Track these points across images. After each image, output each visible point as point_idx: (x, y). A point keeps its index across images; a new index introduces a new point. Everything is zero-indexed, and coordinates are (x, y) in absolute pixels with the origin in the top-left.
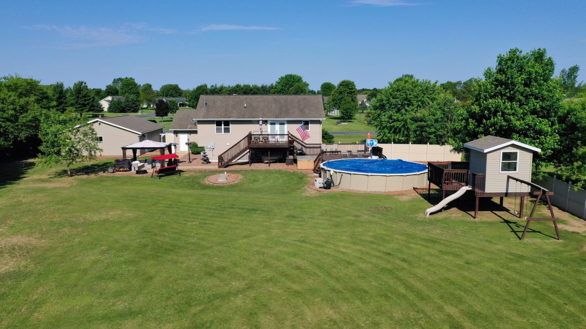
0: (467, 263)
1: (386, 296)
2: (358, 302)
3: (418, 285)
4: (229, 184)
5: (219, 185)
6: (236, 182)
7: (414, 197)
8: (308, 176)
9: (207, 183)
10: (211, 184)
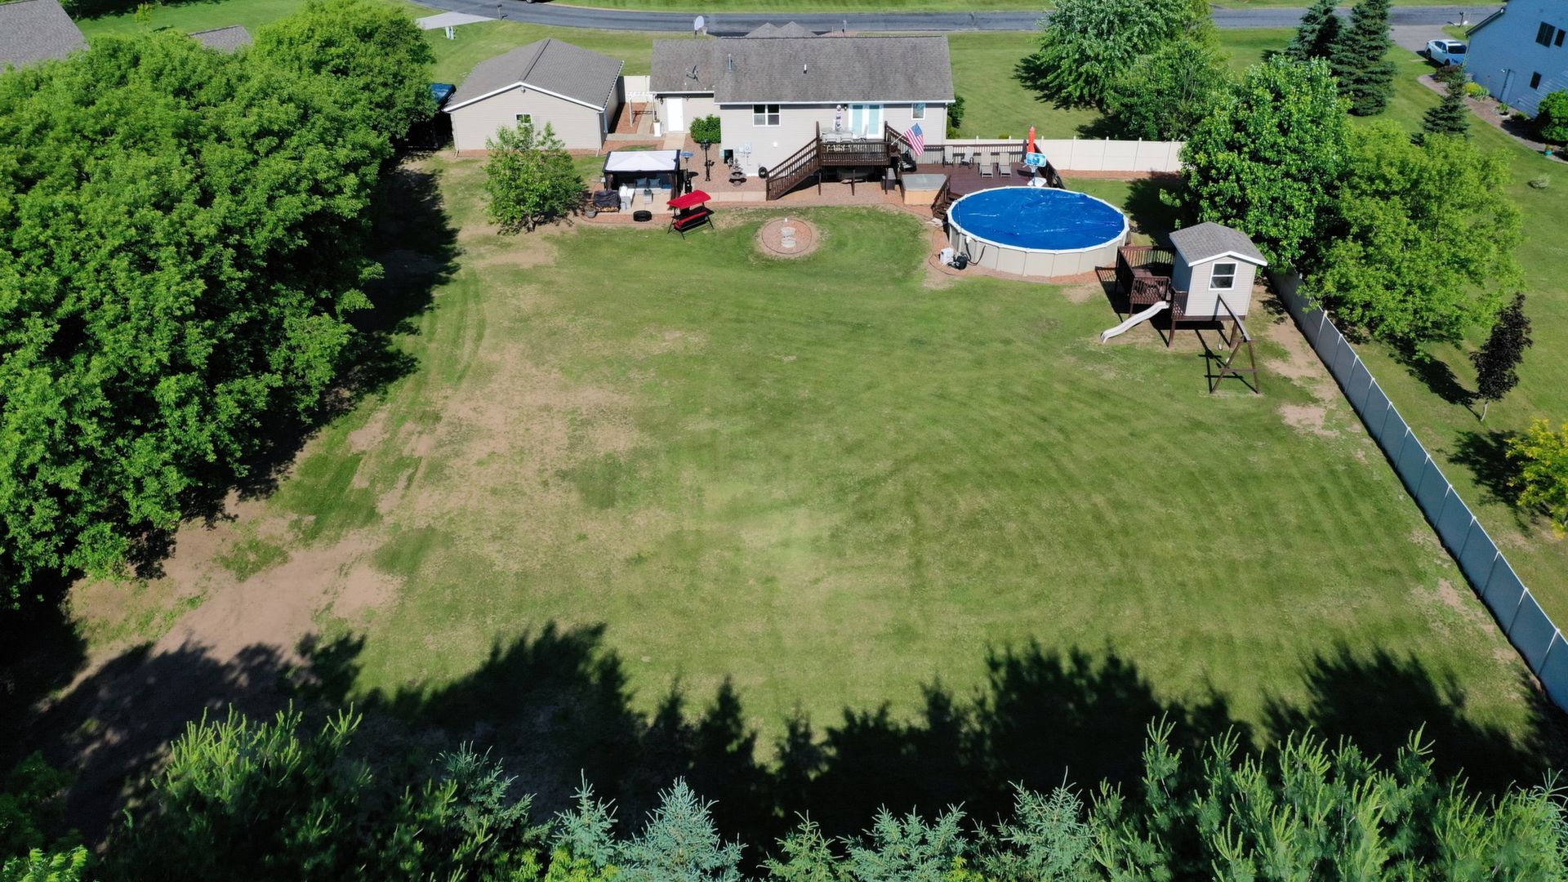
0: (1132, 434)
1: (1037, 482)
2: (1008, 490)
3: (1071, 466)
4: (802, 254)
5: (787, 257)
6: (813, 249)
7: (1093, 291)
8: (925, 227)
9: (766, 251)
10: (774, 254)
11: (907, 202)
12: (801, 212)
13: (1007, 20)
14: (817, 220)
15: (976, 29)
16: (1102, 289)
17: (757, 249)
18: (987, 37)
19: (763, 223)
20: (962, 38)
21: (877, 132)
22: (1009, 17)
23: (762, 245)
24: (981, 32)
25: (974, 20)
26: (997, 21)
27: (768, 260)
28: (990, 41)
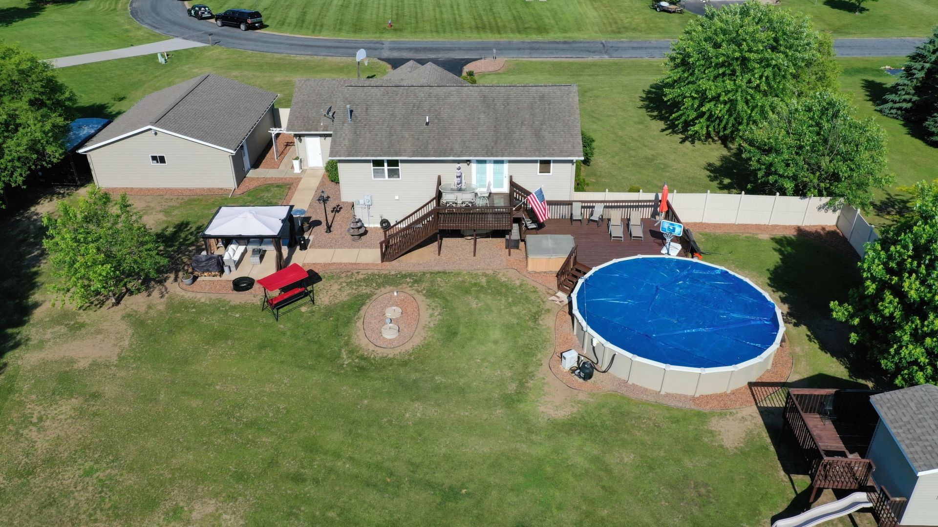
4: (404, 349)
5: (385, 352)
6: (417, 341)
7: (748, 424)
8: (548, 305)
9: (364, 342)
10: (371, 347)
11: (530, 268)
12: (417, 279)
13: (633, 48)
14: (431, 294)
15: (606, 57)
16: (760, 421)
17: (355, 341)
18: (616, 64)
19: (369, 296)
20: (594, 65)
21: (502, 186)
22: (635, 45)
23: (361, 334)
24: (611, 60)
25: (605, 49)
26: (625, 49)
27: (362, 358)
28: (618, 69)
